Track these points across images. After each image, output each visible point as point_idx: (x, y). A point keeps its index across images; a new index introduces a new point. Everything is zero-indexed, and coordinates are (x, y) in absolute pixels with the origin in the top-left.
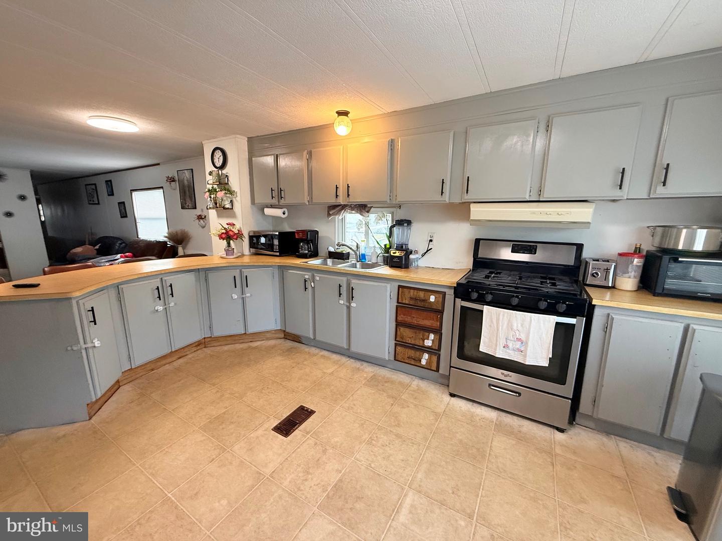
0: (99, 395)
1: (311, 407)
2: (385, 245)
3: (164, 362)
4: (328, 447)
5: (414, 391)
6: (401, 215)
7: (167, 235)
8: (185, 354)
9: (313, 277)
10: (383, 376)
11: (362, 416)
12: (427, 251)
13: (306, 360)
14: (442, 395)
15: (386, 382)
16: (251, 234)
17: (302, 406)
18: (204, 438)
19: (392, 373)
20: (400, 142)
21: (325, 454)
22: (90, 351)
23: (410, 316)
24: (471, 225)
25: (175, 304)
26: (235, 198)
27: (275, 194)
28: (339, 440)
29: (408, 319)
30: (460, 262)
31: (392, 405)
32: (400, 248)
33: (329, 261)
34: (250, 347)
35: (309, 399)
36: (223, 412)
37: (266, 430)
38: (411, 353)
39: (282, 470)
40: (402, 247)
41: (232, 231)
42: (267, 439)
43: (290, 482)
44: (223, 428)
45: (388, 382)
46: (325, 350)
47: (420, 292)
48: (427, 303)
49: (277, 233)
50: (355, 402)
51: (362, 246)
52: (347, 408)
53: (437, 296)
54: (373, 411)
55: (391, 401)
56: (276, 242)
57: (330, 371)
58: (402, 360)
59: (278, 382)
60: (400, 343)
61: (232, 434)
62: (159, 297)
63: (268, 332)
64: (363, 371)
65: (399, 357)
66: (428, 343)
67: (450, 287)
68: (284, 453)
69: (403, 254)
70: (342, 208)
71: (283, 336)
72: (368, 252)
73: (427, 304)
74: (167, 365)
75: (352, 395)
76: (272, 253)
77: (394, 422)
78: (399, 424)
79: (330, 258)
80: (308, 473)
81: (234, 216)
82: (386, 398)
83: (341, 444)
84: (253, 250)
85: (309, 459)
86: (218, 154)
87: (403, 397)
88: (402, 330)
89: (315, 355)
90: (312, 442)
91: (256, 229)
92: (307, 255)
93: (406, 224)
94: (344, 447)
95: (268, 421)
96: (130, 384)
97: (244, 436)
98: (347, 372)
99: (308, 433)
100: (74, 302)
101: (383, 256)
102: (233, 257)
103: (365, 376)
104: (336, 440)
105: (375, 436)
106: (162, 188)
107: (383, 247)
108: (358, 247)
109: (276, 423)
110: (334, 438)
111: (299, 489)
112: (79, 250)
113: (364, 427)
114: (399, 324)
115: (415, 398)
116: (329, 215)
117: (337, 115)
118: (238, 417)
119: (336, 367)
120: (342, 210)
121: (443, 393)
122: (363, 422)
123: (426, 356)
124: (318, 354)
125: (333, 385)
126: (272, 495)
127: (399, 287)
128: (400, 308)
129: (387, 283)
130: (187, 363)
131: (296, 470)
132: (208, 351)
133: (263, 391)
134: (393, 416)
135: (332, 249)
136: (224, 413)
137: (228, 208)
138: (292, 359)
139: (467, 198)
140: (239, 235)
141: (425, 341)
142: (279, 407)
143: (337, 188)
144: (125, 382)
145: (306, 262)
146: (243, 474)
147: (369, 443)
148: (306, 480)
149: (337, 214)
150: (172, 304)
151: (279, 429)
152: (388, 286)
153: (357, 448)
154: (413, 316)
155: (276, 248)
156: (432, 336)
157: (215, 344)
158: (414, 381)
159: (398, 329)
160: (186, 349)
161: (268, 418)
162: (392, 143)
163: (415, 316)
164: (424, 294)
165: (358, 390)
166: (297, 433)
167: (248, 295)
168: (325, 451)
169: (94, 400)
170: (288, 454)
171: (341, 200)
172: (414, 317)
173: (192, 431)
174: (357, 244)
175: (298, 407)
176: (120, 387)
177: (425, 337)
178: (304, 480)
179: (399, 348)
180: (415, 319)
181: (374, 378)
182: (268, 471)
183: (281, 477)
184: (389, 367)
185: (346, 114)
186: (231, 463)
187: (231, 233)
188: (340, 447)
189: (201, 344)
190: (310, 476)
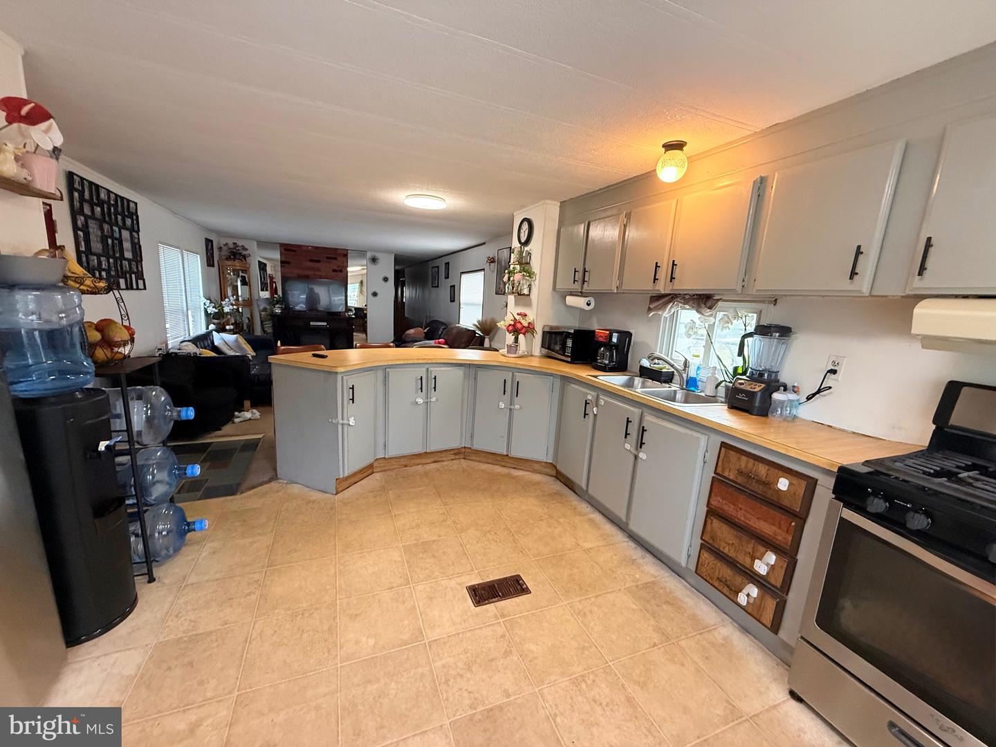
0: (346, 475)
1: (530, 584)
2: (736, 369)
3: (418, 461)
4: (514, 649)
5: (713, 644)
6: (774, 316)
7: (477, 324)
8: (440, 459)
9: (598, 398)
10: (668, 590)
11: (591, 635)
12: (819, 391)
13: (565, 516)
14: (771, 682)
15: (667, 602)
16: (546, 330)
17: (518, 576)
18: (400, 559)
19: (689, 593)
20: (775, 180)
21: (506, 658)
22: (345, 427)
23: (734, 505)
24: (923, 347)
25: (437, 400)
26: (534, 281)
27: (579, 276)
28: (535, 650)
29: (730, 509)
30: (900, 428)
31: (655, 645)
32: (757, 377)
33: (638, 381)
34: (509, 476)
35: (534, 571)
36: (433, 539)
37: (459, 584)
38: (727, 572)
39: (445, 643)
40: (761, 375)
41: (521, 324)
42: (454, 596)
43: (444, 666)
44: (422, 558)
45: (673, 604)
46: (600, 512)
47: (760, 465)
48: (770, 488)
49: (572, 331)
50: (595, 609)
51: (694, 363)
52: (577, 612)
53: (795, 481)
54: (614, 637)
55: (656, 638)
56: (569, 343)
57: (587, 545)
58: (708, 579)
59: (511, 532)
60: (708, 546)
61: (426, 569)
62: (421, 388)
63: (537, 462)
64: (639, 568)
65: (703, 570)
66: (761, 568)
67: (827, 472)
68: (461, 624)
69: (757, 389)
70: (671, 298)
71: (554, 473)
72: (703, 375)
73: (770, 492)
74: (420, 466)
75: (597, 597)
76: (563, 358)
77: (640, 675)
78: (645, 683)
79: (640, 377)
80: (469, 669)
81: (529, 304)
82: (650, 628)
83: (535, 658)
84: (545, 351)
85: (482, 651)
86: (525, 226)
87: (683, 643)
88: (716, 524)
89: (580, 514)
90: (500, 630)
91: (554, 324)
92: (605, 367)
93: (777, 334)
94: (536, 664)
95: (469, 574)
96: (381, 473)
97: (435, 579)
98: (612, 557)
99: (503, 616)
100: (339, 377)
101: (726, 386)
102: (515, 356)
103: (637, 576)
104: (532, 647)
105: (592, 677)
106: (484, 269)
107: (731, 371)
108: (686, 364)
109: (475, 581)
110: (531, 644)
111: (447, 681)
112: (412, 331)
113: (583, 653)
114: (712, 512)
115: (707, 658)
116: (650, 310)
117: (664, 149)
118: (444, 553)
119: (600, 543)
120: (670, 302)
121: (775, 679)
122: (587, 645)
123: (754, 591)
124: (586, 515)
125: (578, 568)
126: (416, 668)
127: (723, 445)
128: (719, 483)
129: (702, 433)
130: (438, 470)
131: (458, 655)
132: (464, 463)
133: (488, 534)
134: (644, 665)
135: (646, 363)
136: (434, 541)
137: (524, 295)
138: (548, 508)
139: (919, 285)
140: (530, 329)
141: (757, 561)
142: (492, 563)
143: (657, 266)
144: (378, 469)
145: (596, 377)
146: (406, 622)
147: (576, 682)
148: (462, 676)
149: (660, 309)
150: (434, 399)
151: (474, 591)
152: (703, 439)
153: (553, 678)
154: (740, 506)
155: (569, 351)
156: (771, 558)
157: (473, 458)
158: (724, 626)
159: (709, 522)
160: (443, 454)
161: (472, 570)
162: (761, 186)
163: (743, 507)
164: (768, 470)
165: (611, 592)
166: (491, 608)
167: (517, 407)
168: (507, 654)
169: (341, 477)
170: (464, 629)
171: (662, 287)
172: (741, 509)
173: (396, 545)
174: (686, 360)
175: (513, 575)
176: (373, 473)
177: (758, 554)
178: (460, 675)
179: (705, 555)
180: (743, 512)
181: (647, 586)
182: (430, 635)
183: (438, 652)
184: (689, 580)
185: (679, 146)
186: (404, 602)
187: (519, 326)
188: (530, 661)
189: (462, 453)
190: (468, 675)
